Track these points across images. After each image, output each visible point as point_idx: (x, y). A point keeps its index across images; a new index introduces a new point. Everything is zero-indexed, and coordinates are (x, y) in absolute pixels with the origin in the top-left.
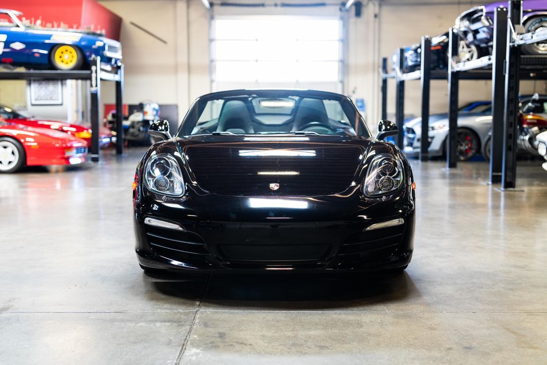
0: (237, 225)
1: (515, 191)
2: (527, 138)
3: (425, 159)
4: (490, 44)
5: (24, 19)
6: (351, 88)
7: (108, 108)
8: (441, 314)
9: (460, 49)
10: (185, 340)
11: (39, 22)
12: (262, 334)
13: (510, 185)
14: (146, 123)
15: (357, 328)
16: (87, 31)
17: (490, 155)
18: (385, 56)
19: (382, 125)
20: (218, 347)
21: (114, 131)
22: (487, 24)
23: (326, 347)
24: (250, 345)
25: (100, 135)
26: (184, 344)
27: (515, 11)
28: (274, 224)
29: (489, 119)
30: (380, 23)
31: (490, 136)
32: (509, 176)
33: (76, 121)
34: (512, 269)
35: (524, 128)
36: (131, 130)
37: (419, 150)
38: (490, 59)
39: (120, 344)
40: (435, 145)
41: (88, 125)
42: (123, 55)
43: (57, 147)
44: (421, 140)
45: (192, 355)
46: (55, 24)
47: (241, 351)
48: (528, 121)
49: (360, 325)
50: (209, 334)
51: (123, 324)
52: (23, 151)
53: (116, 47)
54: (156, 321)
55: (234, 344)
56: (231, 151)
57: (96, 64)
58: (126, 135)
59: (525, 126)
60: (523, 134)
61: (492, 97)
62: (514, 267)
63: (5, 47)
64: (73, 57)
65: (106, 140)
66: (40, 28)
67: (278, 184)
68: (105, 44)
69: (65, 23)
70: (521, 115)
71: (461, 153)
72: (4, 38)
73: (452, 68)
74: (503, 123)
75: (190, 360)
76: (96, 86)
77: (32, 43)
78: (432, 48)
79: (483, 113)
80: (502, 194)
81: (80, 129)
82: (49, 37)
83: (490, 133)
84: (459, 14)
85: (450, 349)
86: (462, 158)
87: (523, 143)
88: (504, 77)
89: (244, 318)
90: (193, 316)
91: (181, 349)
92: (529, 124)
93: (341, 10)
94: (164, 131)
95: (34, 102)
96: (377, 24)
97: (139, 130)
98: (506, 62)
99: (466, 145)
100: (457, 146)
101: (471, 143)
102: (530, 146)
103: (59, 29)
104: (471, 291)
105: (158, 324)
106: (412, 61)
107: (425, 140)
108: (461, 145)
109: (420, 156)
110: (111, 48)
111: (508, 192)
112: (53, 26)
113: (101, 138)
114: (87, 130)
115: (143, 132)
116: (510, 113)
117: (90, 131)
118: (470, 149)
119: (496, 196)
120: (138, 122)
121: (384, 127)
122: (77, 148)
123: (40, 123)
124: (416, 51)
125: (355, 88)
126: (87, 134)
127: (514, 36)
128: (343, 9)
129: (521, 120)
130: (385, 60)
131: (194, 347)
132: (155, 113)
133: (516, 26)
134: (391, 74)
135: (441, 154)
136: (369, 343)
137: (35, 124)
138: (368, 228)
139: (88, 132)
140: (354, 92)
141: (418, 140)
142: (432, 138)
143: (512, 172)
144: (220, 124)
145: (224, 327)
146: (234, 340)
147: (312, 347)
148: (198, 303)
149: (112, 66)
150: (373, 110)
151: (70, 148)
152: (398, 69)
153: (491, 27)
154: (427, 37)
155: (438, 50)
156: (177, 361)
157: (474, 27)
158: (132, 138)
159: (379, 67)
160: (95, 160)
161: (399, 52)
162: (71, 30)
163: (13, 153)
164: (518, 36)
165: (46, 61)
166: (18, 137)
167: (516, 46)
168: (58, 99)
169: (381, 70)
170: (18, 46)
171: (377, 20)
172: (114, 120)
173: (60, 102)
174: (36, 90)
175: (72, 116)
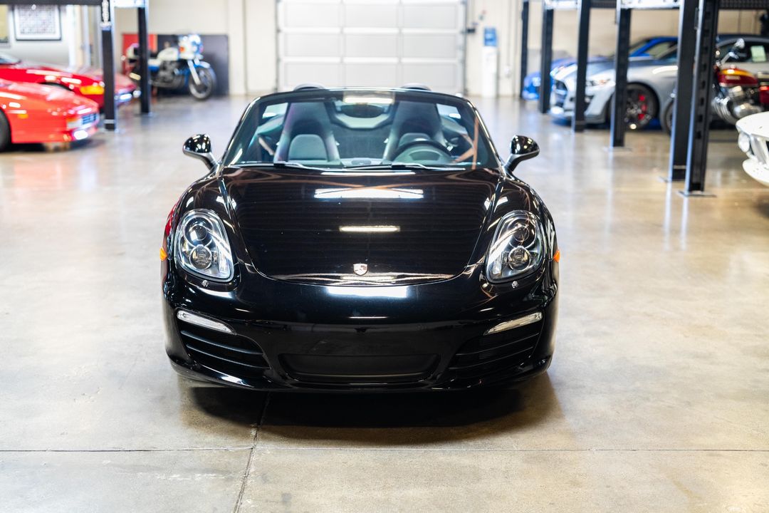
0: (308, 328)
1: (703, 196)
2: (725, 102)
3: (579, 129)
6: (478, 12)
7: (127, 39)
8: (589, 454)
12: (341, 495)
13: (696, 187)
14: (183, 63)
15: (473, 482)
17: (671, 125)
19: (516, 143)
21: (137, 73)
25: (116, 90)
28: (360, 326)
29: (672, 70)
31: (673, 99)
32: (696, 175)
33: (81, 68)
35: (720, 87)
36: (162, 73)
37: (572, 114)
40: (595, 109)
41: (98, 73)
44: (575, 99)
48: (728, 78)
49: (476, 475)
50: (268, 497)
51: (149, 477)
52: (6, 121)
54: (195, 470)
56: (303, 189)
58: (154, 80)
59: (723, 85)
60: (720, 95)
61: (679, 33)
65: (126, 97)
67: (366, 265)
70: (718, 68)
71: (632, 118)
73: (622, 4)
74: (692, 76)
76: (109, 20)
79: (664, 60)
80: (686, 203)
81: (86, 81)
83: (673, 95)
86: (633, 126)
87: (718, 107)
88: (695, 31)
90: (247, 459)
92: (729, 82)
95: (20, 36)
97: (173, 73)
98: (698, 10)
99: (640, 107)
100: (626, 109)
101: (646, 105)
102: (728, 113)
104: (632, 406)
105: (198, 477)
107: (581, 101)
108: (632, 108)
109: (574, 123)
111: (693, 198)
113: (117, 94)
114: (98, 82)
115: (179, 76)
116: (702, 68)
117: (102, 84)
118: (645, 113)
120: (172, 62)
121: (518, 147)
122: (84, 116)
123: (29, 72)
125: (484, 12)
129: (718, 76)
132: (195, 48)
135: (602, 120)
137: (21, 76)
138: (492, 331)
139: (99, 86)
140: (481, 18)
141: (571, 100)
142: (591, 97)
143: (701, 169)
144: (286, 125)
145: (290, 482)
148: (253, 432)
150: (509, 45)
151: (73, 117)
158: (163, 85)
160: (111, 126)
168: (54, 33)
172: (137, 57)
173: (57, 36)
174: (22, 18)
175: (75, 55)
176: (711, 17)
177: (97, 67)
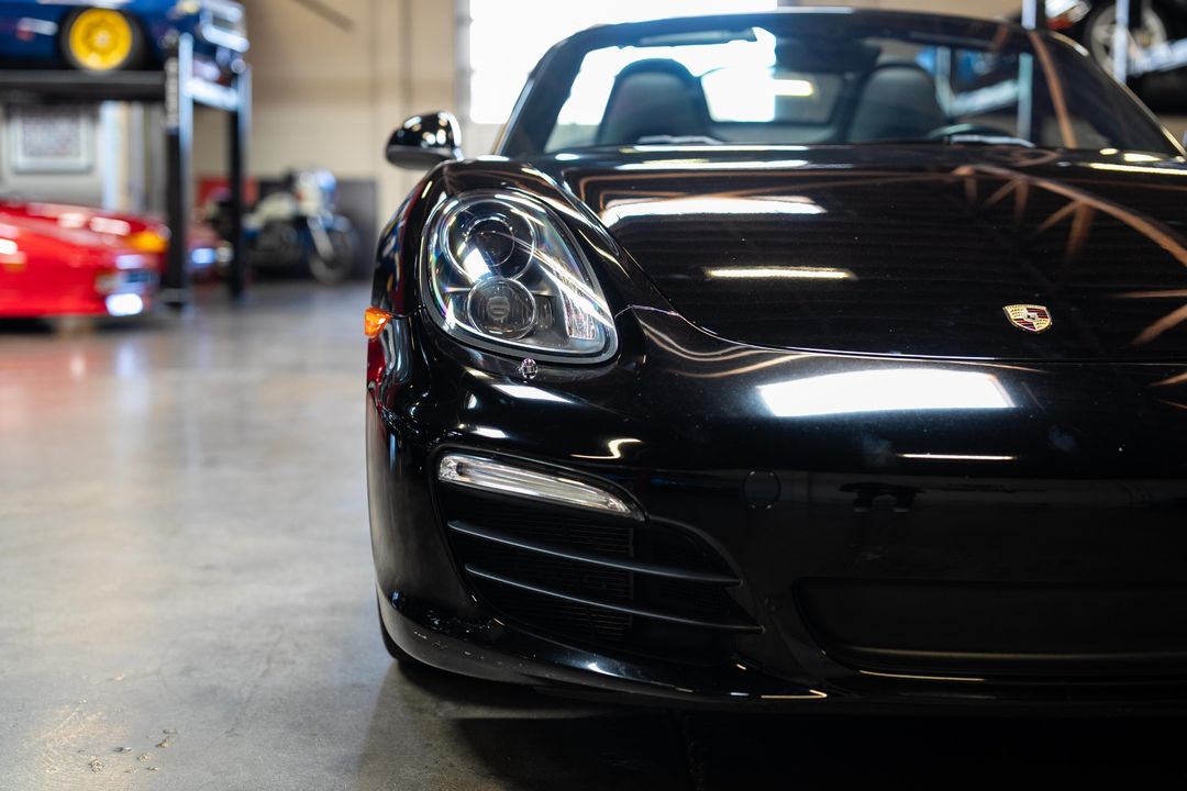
7: (206, 186)
14: (300, 222)
36: (265, 241)
42: (249, 40)
43: (76, 268)
53: (229, 18)
57: (177, 56)
64: (118, 39)
65: (204, 257)
68: (202, 11)
76: (178, 113)
81: (137, 227)
94: (443, 146)
95: (20, 162)
110: (220, 21)
114: (156, 227)
117: (164, 231)
122: (129, 272)
123: (34, 210)
149: (220, 66)
151: (108, 270)
160: (176, 306)
165: (47, 51)
168: (80, 157)
172: (222, 213)
175: (115, 199)
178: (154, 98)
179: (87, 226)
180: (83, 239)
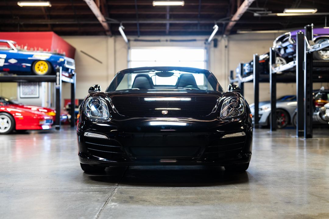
1: (312, 140)
2: (318, 113)
3: (257, 128)
4: (294, 55)
5: (17, 45)
7: (66, 101)
8: (270, 189)
9: (277, 62)
10: (108, 199)
11: (26, 47)
12: (156, 197)
13: (309, 136)
15: (217, 194)
16: (54, 52)
17: (296, 124)
18: (231, 69)
19: (231, 87)
20: (129, 202)
22: (292, 42)
23: (198, 202)
24: (149, 201)
25: (61, 114)
26: (107, 201)
27: (308, 32)
28: (164, 134)
29: (295, 103)
30: (228, 51)
31: (296, 112)
32: (308, 131)
33: (47, 106)
34: (313, 170)
35: (316, 108)
38: (294, 63)
39: (66, 201)
40: (263, 119)
41: (54, 108)
42: (76, 67)
43: (35, 119)
44: (255, 116)
45: (112, 206)
46: (36, 49)
47: (143, 204)
48: (319, 103)
49: (219, 193)
50: (123, 197)
51: (69, 193)
52: (14, 121)
53: (71, 63)
54: (90, 191)
55: (139, 201)
57: (59, 71)
59: (317, 106)
60: (316, 111)
62: (314, 169)
63: (5, 62)
64: (46, 67)
65: (64, 117)
66: (27, 51)
67: (167, 111)
68: (65, 60)
69: (42, 48)
70: (314, 100)
71: (279, 124)
72: (4, 56)
73: (272, 71)
74: (303, 106)
75: (111, 208)
76: (59, 84)
77: (22, 59)
78: (260, 62)
79: (292, 100)
80: (305, 141)
81: (49, 110)
82: (31, 56)
84: (275, 39)
85: (276, 203)
86: (279, 127)
87: (315, 117)
88: (304, 71)
89: (146, 190)
90: (114, 189)
91: (105, 203)
92: (319, 105)
93: (205, 43)
94: (98, 90)
95: (22, 96)
96: (227, 52)
98: (304, 63)
99: (282, 119)
100: (276, 120)
101: (285, 118)
102: (320, 118)
103: (38, 51)
104: (288, 179)
105: (91, 193)
106: (248, 70)
107: (257, 116)
108: (279, 119)
109: (254, 125)
110: (69, 63)
111: (308, 140)
112: (34, 50)
113: (61, 116)
114: (53, 111)
116: (308, 100)
117: (55, 112)
118: (284, 121)
119: (301, 142)
121: (232, 88)
122: (47, 120)
123: (25, 106)
124: (250, 64)
126: (52, 114)
127: (309, 47)
128: (207, 43)
129: (314, 103)
130: (232, 72)
131: (114, 202)
133: (310, 41)
134: (236, 79)
135: (266, 124)
136: (225, 201)
137: (22, 107)
138: (223, 137)
139: (54, 112)
142: (261, 115)
143: (310, 129)
145: (133, 194)
146: (139, 200)
147: (189, 202)
148: (117, 184)
149: (69, 73)
151: (42, 119)
152: (239, 75)
153: (295, 44)
154: (257, 54)
155: (263, 63)
156: (102, 208)
157: (285, 45)
159: (228, 76)
160: (58, 129)
161: (240, 65)
162: (45, 52)
163: (8, 122)
164: (311, 46)
165: (29, 70)
166: (11, 113)
167: (310, 52)
168: (36, 94)
169: (229, 78)
170: (13, 61)
171: (227, 49)
172: (70, 108)
173: (37, 96)
174: (24, 89)
175: (44, 105)
176: (309, 86)
177: (54, 106)
178: (54, 81)
179: (38, 110)
180: (37, 112)
